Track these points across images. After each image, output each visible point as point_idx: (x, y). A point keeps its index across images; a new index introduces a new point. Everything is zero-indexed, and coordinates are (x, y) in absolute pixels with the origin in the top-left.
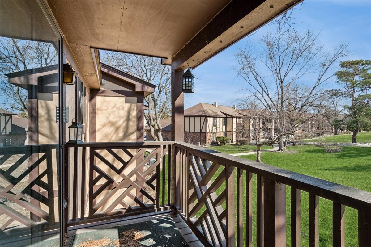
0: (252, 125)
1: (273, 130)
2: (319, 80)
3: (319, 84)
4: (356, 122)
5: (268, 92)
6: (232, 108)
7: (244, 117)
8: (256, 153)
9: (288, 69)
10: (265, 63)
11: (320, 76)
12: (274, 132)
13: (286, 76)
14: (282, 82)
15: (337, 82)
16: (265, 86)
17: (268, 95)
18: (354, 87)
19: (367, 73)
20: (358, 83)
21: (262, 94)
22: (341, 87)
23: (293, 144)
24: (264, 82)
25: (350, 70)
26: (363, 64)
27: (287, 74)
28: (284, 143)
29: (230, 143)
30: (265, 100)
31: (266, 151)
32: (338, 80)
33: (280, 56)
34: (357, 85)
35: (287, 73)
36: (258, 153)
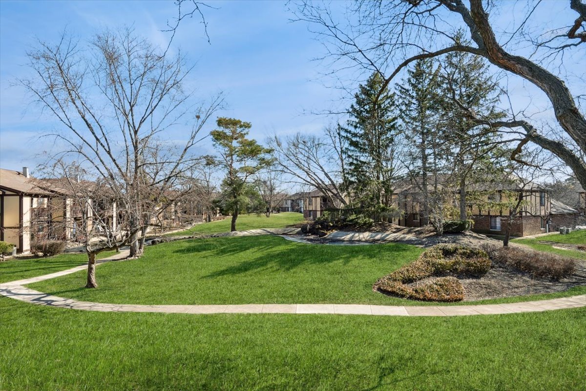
0: (71, 210)
1: (115, 219)
2: (193, 138)
3: (192, 144)
4: (236, 203)
5: (109, 147)
6: (19, 174)
7: (51, 196)
8: (86, 267)
9: (147, 110)
10: (104, 89)
11: (194, 133)
12: (117, 223)
13: (143, 121)
14: (136, 132)
15: (214, 145)
16: (103, 134)
17: (109, 153)
18: (232, 155)
19: (245, 138)
20: (237, 150)
21: (96, 150)
22: (218, 151)
23: (152, 242)
24: (100, 127)
25: (228, 132)
26: (241, 126)
27: (145, 119)
28: (140, 241)
29: (15, 255)
30: (101, 161)
31: (104, 261)
32: (215, 143)
33: (131, 85)
34: (236, 152)
35: (146, 116)
36: (90, 269)
